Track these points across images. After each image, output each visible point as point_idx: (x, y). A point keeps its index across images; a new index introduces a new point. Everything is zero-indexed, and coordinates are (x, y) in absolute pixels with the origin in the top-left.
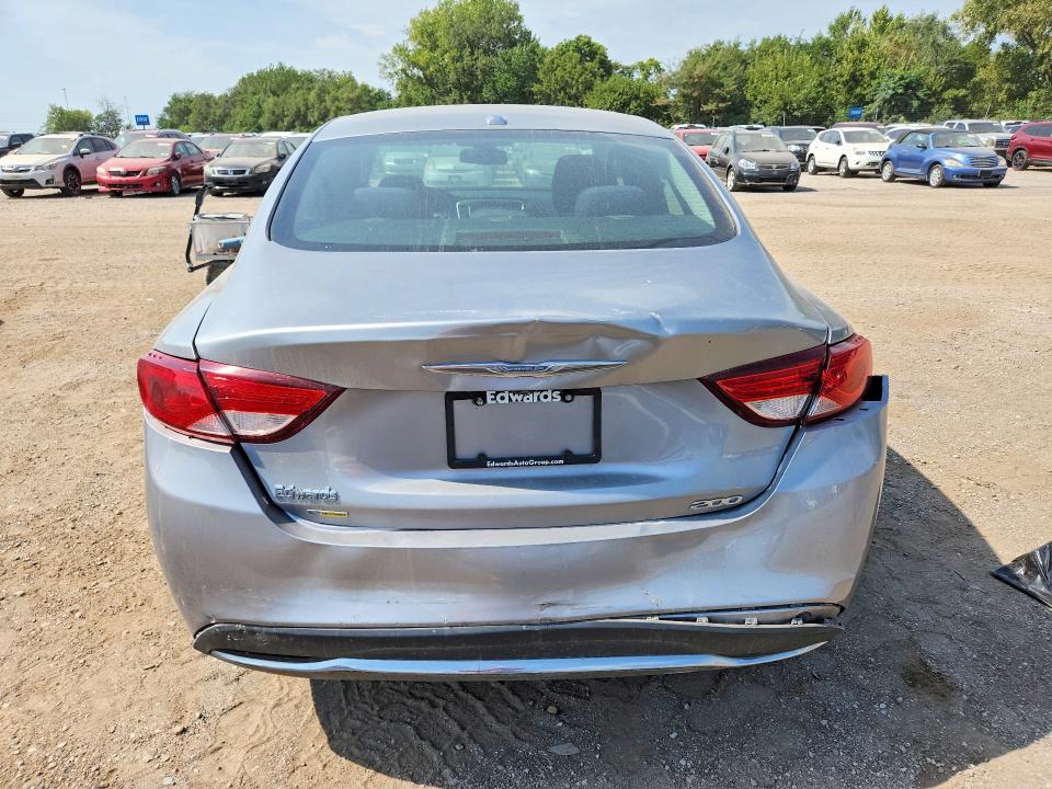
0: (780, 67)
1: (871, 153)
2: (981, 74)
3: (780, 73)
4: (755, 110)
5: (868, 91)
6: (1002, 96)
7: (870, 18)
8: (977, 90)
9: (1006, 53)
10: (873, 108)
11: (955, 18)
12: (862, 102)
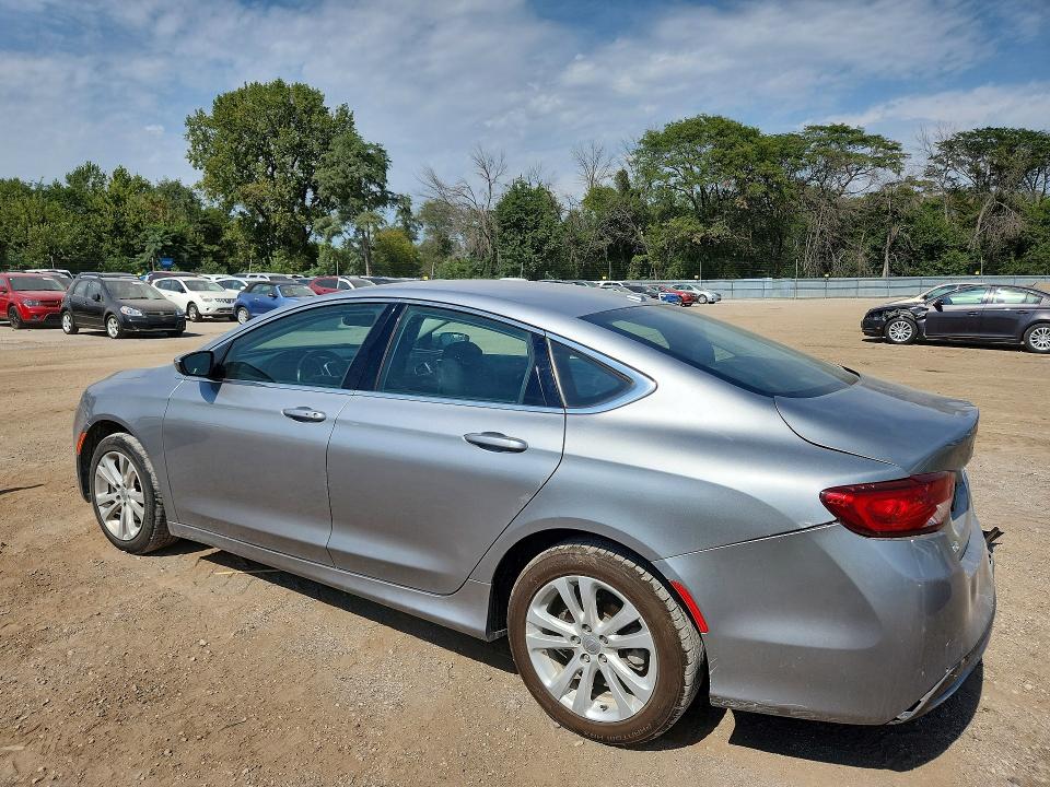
0: (32, 211)
1: (218, 300)
2: (228, 236)
3: (33, 216)
4: (11, 252)
5: (135, 241)
6: (252, 253)
7: (110, 174)
8: (230, 247)
9: (245, 219)
10: (146, 257)
11: (198, 186)
12: (130, 251)
